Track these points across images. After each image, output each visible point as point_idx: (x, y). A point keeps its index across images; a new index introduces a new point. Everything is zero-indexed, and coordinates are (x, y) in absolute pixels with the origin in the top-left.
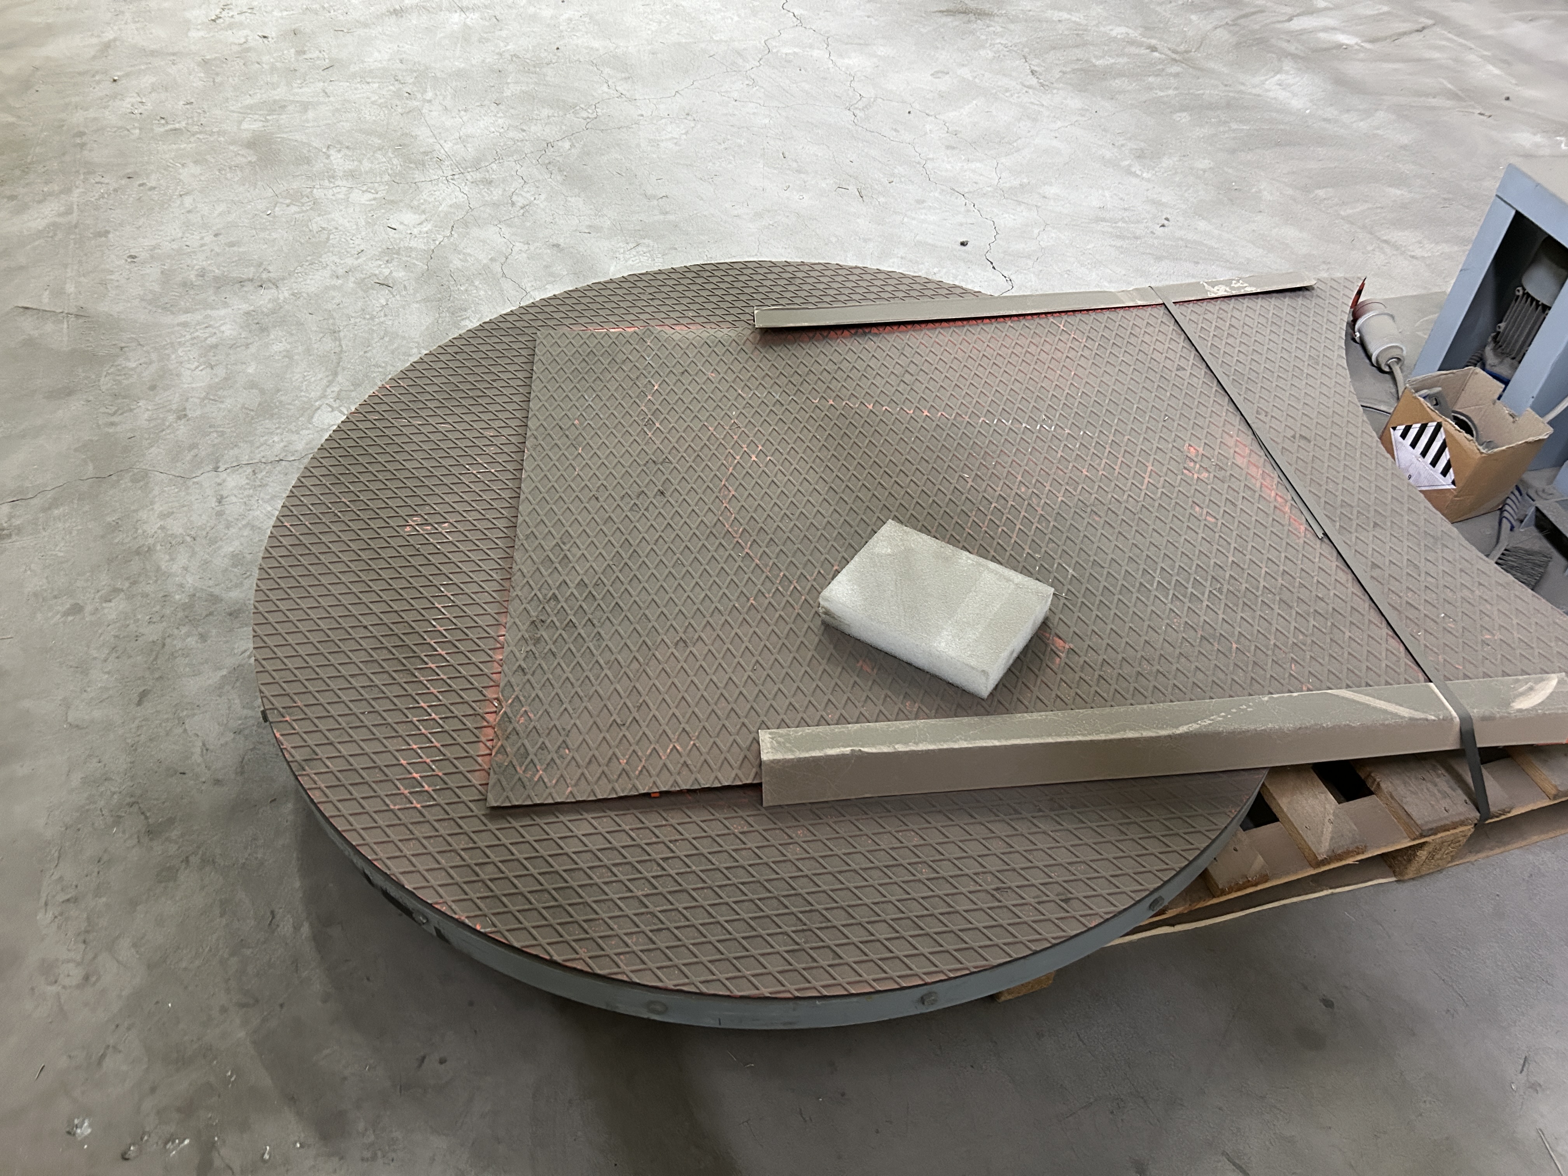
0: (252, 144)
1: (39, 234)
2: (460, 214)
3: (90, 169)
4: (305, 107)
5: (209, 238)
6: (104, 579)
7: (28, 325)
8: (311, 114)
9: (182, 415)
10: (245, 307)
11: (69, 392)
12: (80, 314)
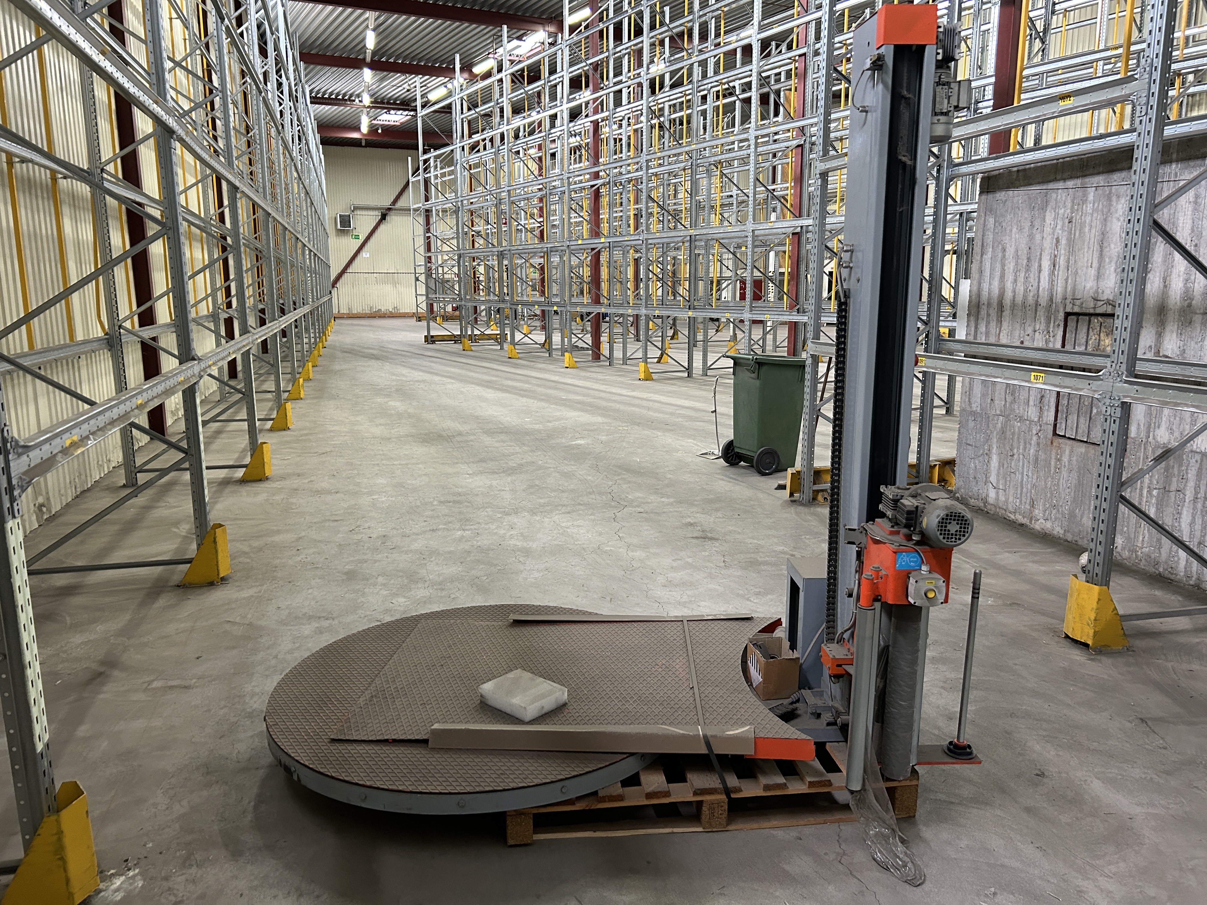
0: (346, 573)
1: (244, 598)
2: (424, 599)
3: (274, 578)
4: (376, 561)
5: (313, 603)
6: (223, 703)
7: (227, 627)
8: (377, 564)
9: (276, 657)
10: (317, 625)
11: (234, 648)
12: (250, 624)
